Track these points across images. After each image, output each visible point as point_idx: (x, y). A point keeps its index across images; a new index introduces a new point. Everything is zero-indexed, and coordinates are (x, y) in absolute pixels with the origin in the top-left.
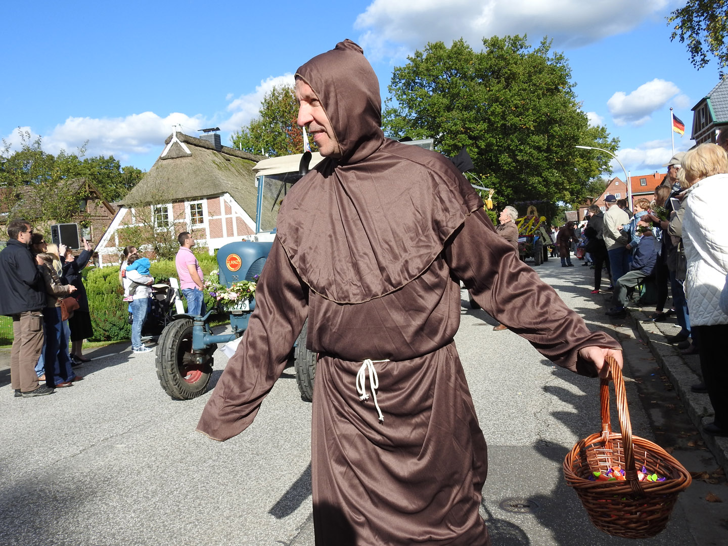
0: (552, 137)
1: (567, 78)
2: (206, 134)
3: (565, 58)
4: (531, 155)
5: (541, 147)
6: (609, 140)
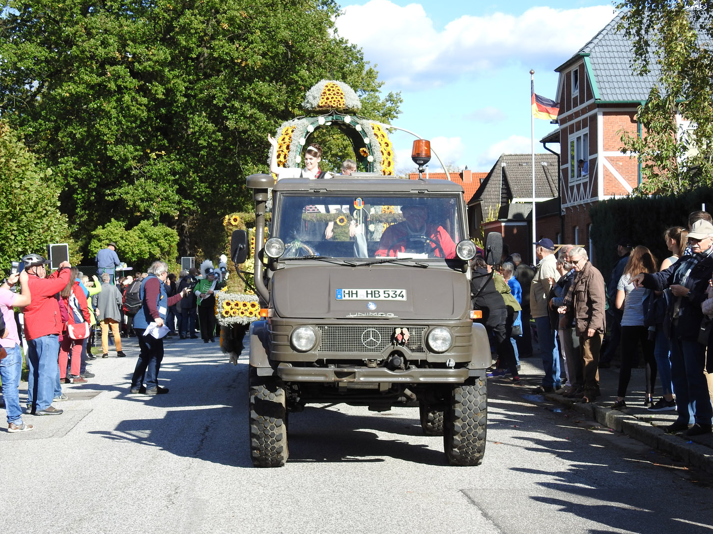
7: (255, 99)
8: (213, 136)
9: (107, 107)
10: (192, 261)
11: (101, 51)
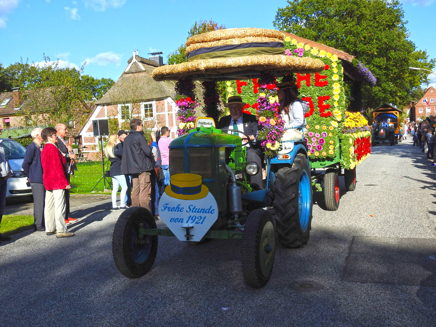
1: (401, 17)
2: (153, 56)
3: (400, 3)
5: (381, 66)
6: (428, 60)
7: (375, 64)
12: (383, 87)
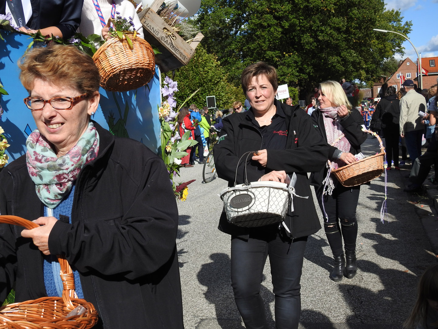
0: (350, 19)
4: (331, 35)
5: (340, 29)
6: (403, 23)
7: (332, 25)
8: (313, 44)
9: (263, 34)
10: (304, 102)
11: (260, 8)
12: (343, 56)
